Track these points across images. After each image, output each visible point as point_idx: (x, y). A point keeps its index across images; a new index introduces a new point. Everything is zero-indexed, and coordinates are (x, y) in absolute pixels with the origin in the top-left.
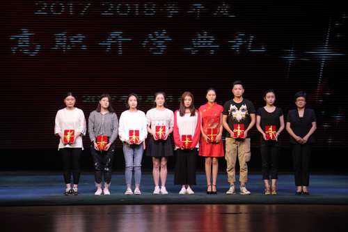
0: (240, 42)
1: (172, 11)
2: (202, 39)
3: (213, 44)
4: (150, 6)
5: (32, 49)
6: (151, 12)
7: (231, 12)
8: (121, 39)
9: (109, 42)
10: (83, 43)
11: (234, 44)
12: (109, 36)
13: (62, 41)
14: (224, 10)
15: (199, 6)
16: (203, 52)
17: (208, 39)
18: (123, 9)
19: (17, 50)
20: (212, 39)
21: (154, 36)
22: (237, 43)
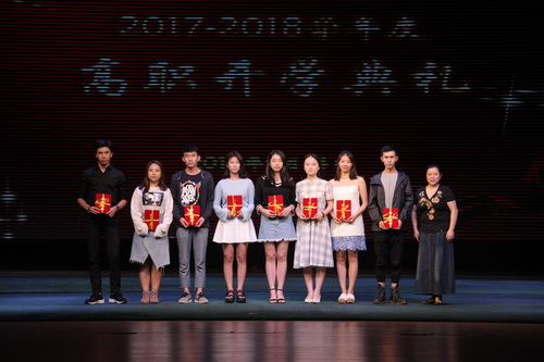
2: (371, 75)
5: (114, 88)
8: (248, 74)
10: (190, 80)
13: (159, 77)
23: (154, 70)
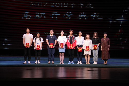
0: (95, 16)
1: (73, 6)
2: (82, 15)
3: (86, 16)
4: (66, 4)
5: (28, 17)
6: (66, 6)
7: (92, 6)
8: (56, 15)
9: (53, 16)
10: (44, 16)
11: (93, 16)
12: (52, 13)
13: (38, 15)
14: (90, 5)
15: (82, 4)
16: (83, 19)
17: (84, 15)
18: (58, 5)
19: (24, 18)
20: (86, 15)
21: (67, 14)
22: (94, 16)
23: (37, 14)
